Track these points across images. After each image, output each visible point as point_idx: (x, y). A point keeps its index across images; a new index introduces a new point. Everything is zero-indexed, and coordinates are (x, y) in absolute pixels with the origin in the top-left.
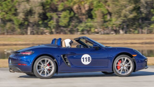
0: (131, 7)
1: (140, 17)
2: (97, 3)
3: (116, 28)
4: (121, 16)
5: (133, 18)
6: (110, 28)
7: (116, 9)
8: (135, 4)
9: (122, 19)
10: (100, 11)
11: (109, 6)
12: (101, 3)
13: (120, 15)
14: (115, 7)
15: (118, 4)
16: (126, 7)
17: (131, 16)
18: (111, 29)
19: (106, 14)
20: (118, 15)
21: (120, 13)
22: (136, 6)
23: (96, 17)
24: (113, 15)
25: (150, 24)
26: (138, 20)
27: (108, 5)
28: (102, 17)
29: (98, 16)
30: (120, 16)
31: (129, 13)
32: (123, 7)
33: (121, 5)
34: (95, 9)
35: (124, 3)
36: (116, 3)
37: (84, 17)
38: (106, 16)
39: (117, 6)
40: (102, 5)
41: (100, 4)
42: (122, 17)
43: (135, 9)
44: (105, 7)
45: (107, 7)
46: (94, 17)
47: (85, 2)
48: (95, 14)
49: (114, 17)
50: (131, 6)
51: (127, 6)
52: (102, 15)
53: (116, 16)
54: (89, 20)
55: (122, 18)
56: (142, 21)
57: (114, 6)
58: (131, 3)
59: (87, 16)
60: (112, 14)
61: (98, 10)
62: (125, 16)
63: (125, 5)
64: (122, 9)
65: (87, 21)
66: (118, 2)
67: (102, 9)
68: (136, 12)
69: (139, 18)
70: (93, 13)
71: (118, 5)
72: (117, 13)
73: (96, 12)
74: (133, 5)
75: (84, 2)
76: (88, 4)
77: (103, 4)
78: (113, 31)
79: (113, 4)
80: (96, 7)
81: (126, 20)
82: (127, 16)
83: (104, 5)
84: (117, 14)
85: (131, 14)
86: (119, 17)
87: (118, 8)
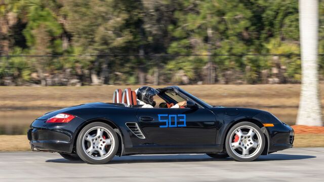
0: (119, 19)
1: (141, 43)
2: (36, 9)
3: (82, 72)
4: (95, 42)
5: (123, 45)
6: (69, 70)
7: (82, 24)
8: (129, 12)
9: (96, 49)
10: (45, 28)
11: (65, 17)
12: (47, 9)
13: (92, 38)
14: (81, 19)
15: (88, 13)
16: (106, 19)
17: (119, 41)
18: (70, 72)
19: (61, 37)
20: (86, 38)
21: (91, 35)
22: (131, 18)
23: (33, 43)
24: (74, 38)
25: (165, 60)
26: (136, 50)
27: (63, 13)
28: (48, 44)
29: (38, 41)
30: (92, 42)
31: (114, 33)
32: (100, 21)
33: (95, 14)
34: (31, 23)
35: (103, 9)
36: (84, 10)
37: (5, 44)
38: (58, 42)
39: (86, 18)
40: (49, 14)
41: (44, 13)
42: (96, 44)
43: (127, 24)
44: (56, 19)
45: (61, 19)
46: (29, 44)
47: (9, 7)
48: (32, 36)
49: (77, 44)
50: (118, 16)
51: (109, 16)
52: (48, 38)
53: (82, 40)
54: (18, 50)
55: (96, 46)
56: (146, 53)
57: (77, 16)
58: (119, 10)
59: (13, 41)
60: (72, 37)
61: (38, 26)
62: (105, 42)
63: (104, 14)
64: (99, 25)
65: (11, 54)
66: (88, 8)
67: (48, 23)
68: (131, 32)
69: (139, 47)
70: (26, 33)
71: (88, 15)
72: (85, 33)
73: (34, 32)
74: (125, 16)
75: (5, 8)
76: (17, 12)
77: (51, 11)
78: (76, 77)
79: (76, 12)
80: (34, 20)
81: (107, 51)
82: (110, 41)
83: (54, 14)
84: (84, 35)
85: (119, 36)
86: (90, 45)
87: (87, 23)
